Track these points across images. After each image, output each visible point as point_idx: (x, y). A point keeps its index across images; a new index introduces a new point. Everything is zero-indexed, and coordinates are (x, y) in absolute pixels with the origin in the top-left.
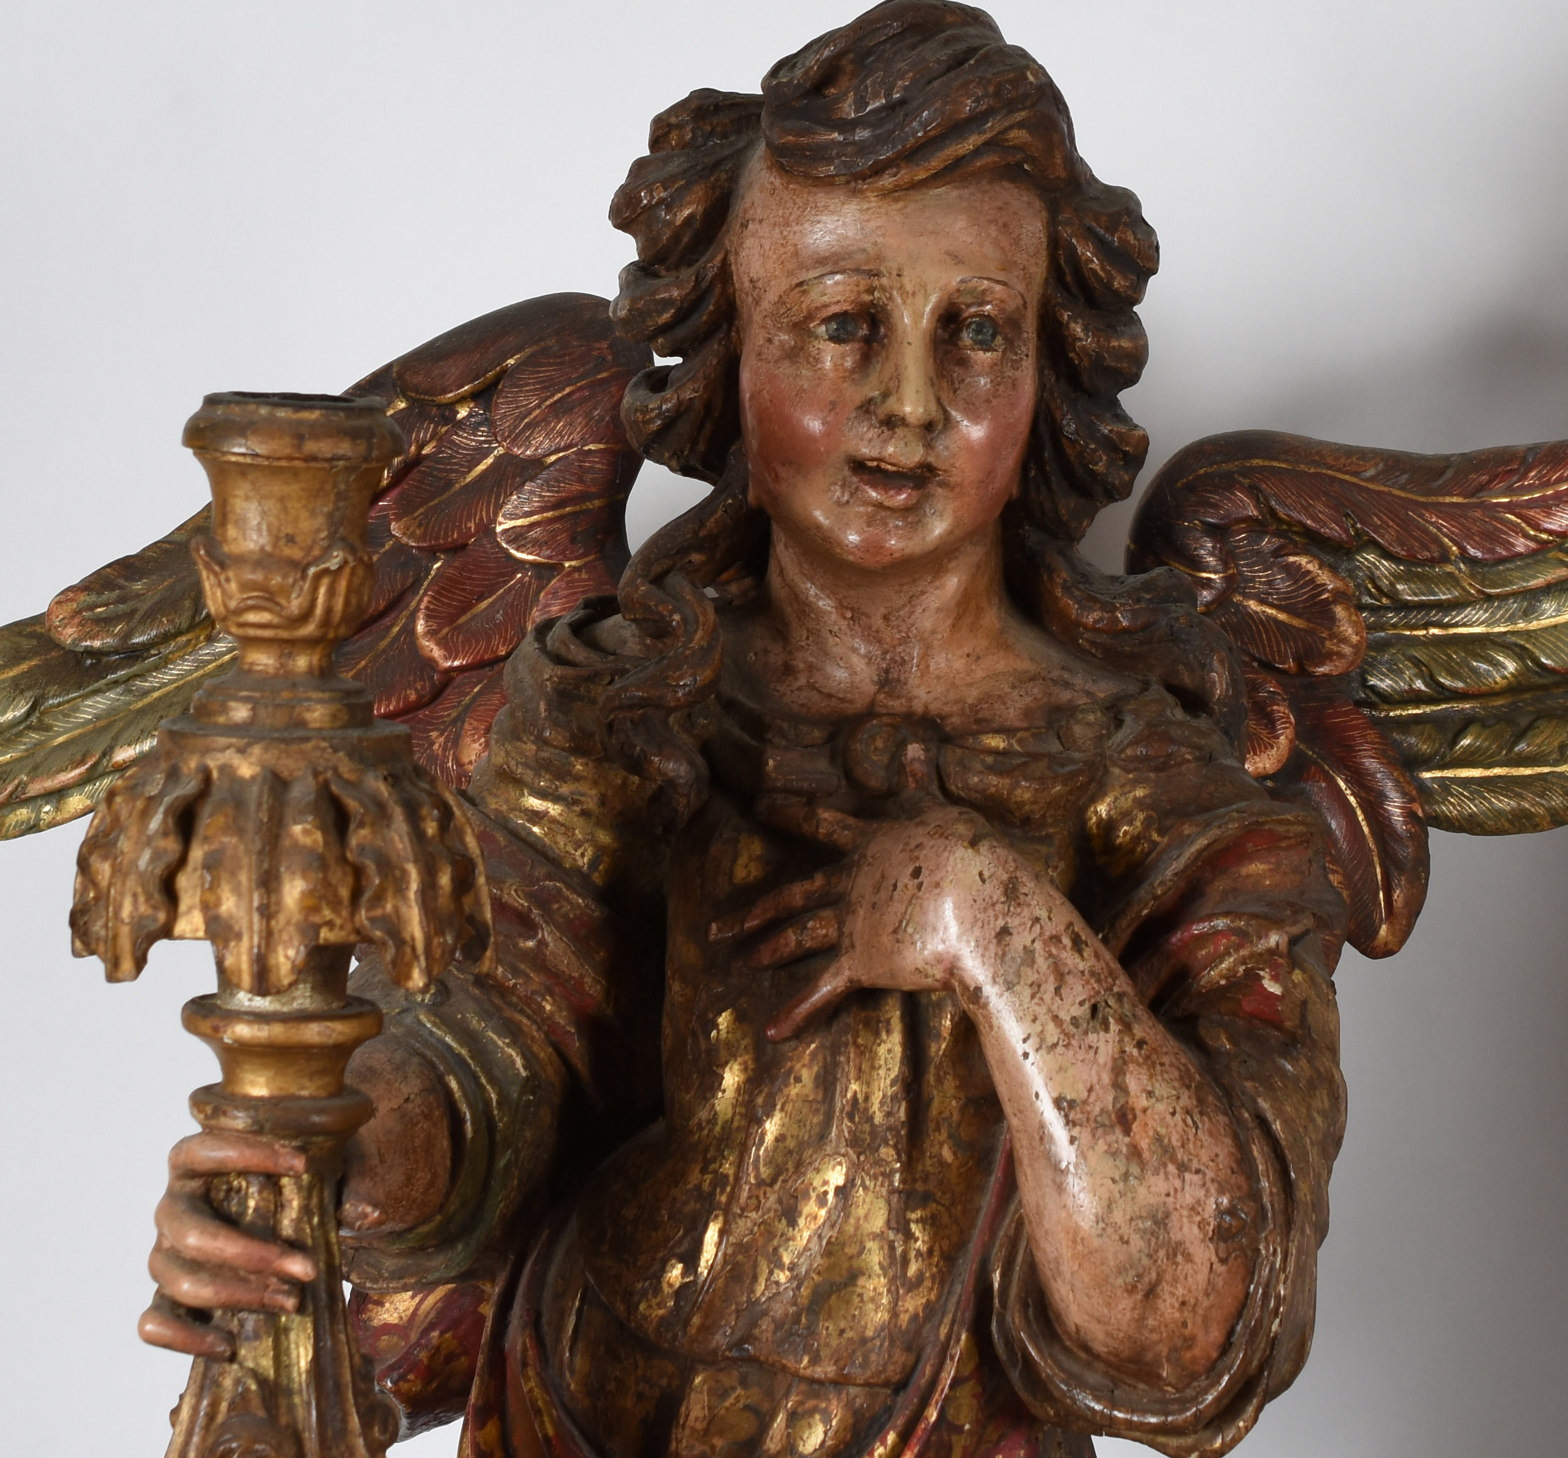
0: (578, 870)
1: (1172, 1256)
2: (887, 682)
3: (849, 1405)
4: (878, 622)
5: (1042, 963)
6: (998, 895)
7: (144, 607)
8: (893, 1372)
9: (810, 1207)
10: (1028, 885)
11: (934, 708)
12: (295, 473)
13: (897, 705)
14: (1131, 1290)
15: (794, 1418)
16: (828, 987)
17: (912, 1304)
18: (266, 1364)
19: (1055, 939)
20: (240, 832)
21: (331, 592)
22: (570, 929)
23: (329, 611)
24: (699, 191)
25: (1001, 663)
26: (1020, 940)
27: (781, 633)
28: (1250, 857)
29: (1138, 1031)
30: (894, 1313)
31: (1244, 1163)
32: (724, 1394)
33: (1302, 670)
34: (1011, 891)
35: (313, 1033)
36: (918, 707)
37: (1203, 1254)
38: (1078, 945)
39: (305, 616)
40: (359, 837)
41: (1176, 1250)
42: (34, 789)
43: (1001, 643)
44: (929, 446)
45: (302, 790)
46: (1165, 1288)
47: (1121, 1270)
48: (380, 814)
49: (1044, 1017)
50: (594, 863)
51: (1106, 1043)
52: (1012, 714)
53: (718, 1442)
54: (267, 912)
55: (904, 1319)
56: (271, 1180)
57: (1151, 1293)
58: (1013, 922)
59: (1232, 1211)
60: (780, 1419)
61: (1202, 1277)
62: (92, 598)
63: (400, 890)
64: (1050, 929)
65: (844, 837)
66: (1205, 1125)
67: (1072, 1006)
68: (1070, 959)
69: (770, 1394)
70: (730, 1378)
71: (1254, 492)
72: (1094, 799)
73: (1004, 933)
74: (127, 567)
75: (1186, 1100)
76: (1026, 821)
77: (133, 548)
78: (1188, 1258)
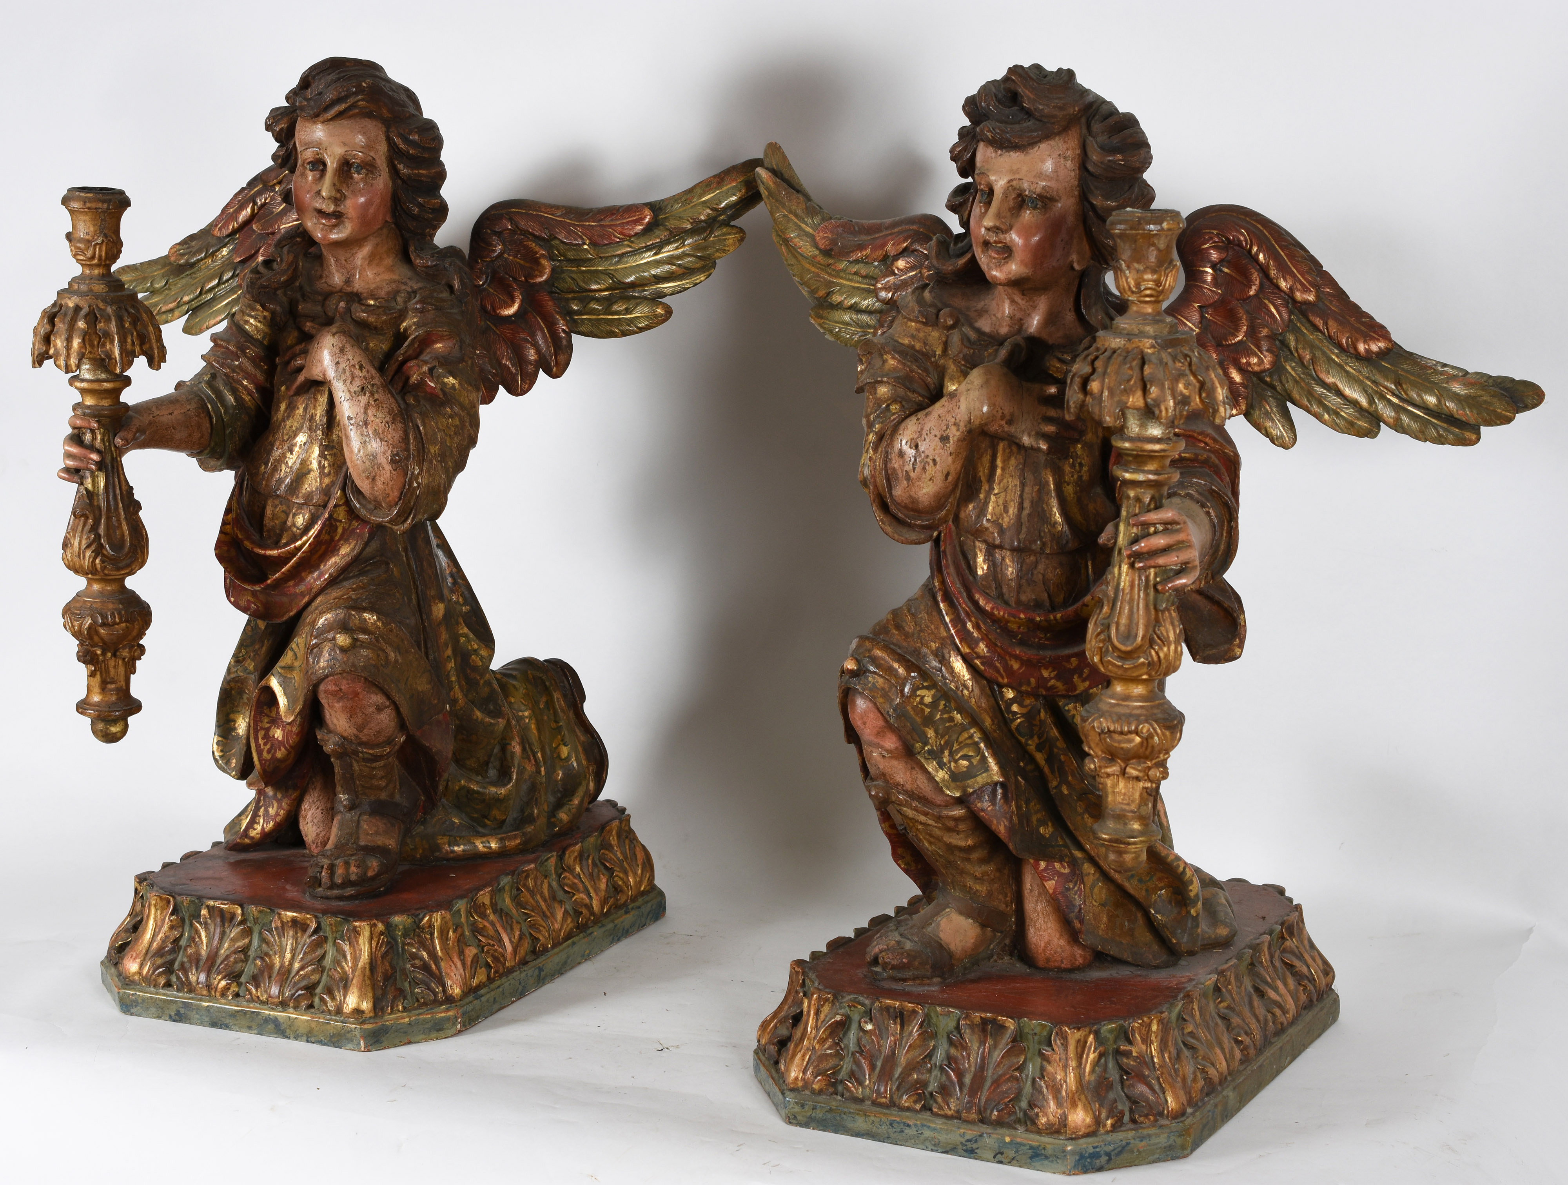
0: (257, 340)
1: (378, 468)
2: (348, 281)
3: (310, 511)
4: (344, 262)
5: (348, 373)
6: (337, 351)
8: (321, 502)
9: (296, 449)
10: (348, 348)
11: (360, 291)
13: (349, 289)
14: (368, 478)
15: (295, 515)
16: (301, 378)
17: (327, 481)
18: (90, 487)
19: (354, 366)
22: (252, 360)
25: (387, 276)
26: (343, 365)
27: (322, 265)
28: (437, 342)
29: (376, 396)
30: (321, 484)
32: (276, 507)
33: (526, 280)
34: (342, 350)
35: (107, 385)
36: (355, 290)
37: (388, 468)
38: (361, 368)
39: (93, 257)
40: (101, 325)
41: (380, 466)
43: (390, 269)
44: (336, 205)
45: (85, 310)
46: (378, 478)
47: (364, 472)
48: (108, 320)
49: (346, 391)
50: (264, 338)
51: (363, 400)
52: (382, 293)
53: (277, 522)
55: (324, 485)
56: (93, 431)
57: (374, 479)
58: (341, 360)
59: (397, 455)
60: (291, 516)
61: (388, 475)
63: (112, 342)
64: (352, 363)
65: (313, 332)
66: (392, 426)
67: (355, 388)
68: (357, 372)
69: (288, 507)
70: (277, 502)
71: (511, 220)
73: (338, 363)
74: (192, 237)
75: (388, 418)
77: (195, 231)
78: (384, 469)
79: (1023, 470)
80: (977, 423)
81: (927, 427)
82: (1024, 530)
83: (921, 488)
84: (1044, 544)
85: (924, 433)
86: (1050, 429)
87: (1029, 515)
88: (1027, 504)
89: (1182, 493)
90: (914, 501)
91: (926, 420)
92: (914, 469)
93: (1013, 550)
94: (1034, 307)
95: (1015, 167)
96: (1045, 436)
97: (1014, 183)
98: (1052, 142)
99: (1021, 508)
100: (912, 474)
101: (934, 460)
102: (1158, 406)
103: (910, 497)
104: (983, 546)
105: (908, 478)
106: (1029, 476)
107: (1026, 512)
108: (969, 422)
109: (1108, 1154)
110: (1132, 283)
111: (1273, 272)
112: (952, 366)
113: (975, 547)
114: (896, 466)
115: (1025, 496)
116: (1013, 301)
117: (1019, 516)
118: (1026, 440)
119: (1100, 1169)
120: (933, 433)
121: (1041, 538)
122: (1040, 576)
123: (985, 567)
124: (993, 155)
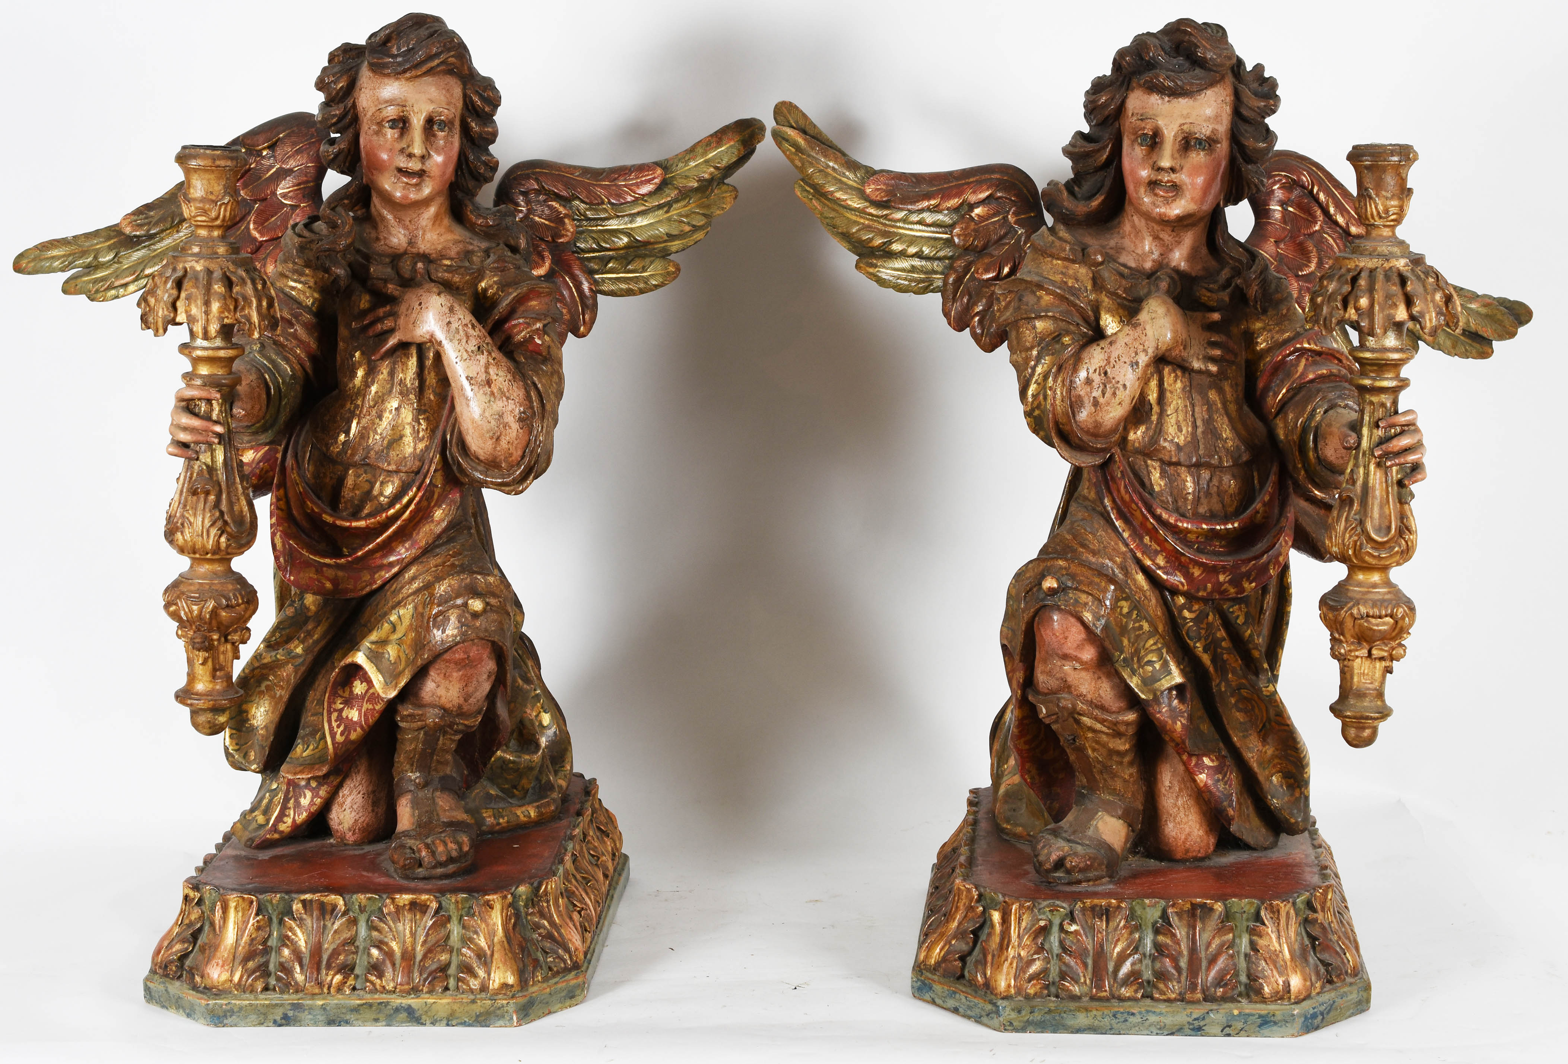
0: (307, 306)
1: (505, 427)
2: (411, 243)
3: (400, 479)
4: (408, 223)
5: (462, 333)
6: (447, 311)
7: (154, 220)
8: (415, 468)
9: (386, 415)
10: (457, 307)
11: (427, 251)
12: (213, 171)
13: (414, 250)
14: (492, 438)
15: (382, 483)
16: (392, 342)
17: (421, 446)
18: (209, 461)
19: (466, 325)
20: (197, 288)
21: (225, 210)
22: (305, 326)
23: (224, 216)
24: (345, 78)
25: (449, 237)
26: (454, 325)
27: (375, 227)
28: (532, 299)
29: (493, 355)
30: (415, 449)
31: (528, 397)
32: (359, 476)
33: (554, 241)
34: (451, 310)
35: (222, 353)
36: (421, 251)
37: (515, 426)
38: (473, 327)
39: (217, 218)
40: (236, 289)
41: (506, 425)
42: (117, 283)
43: (449, 230)
44: (423, 164)
45: (217, 274)
46: (503, 437)
47: (488, 432)
48: (243, 282)
49: (462, 350)
50: (313, 304)
51: (483, 359)
52: (453, 253)
53: (357, 492)
54: (207, 313)
55: (418, 451)
56: (209, 401)
57: (498, 439)
58: (452, 320)
59: (524, 412)
60: (378, 484)
61: (515, 434)
62: (136, 218)
63: (250, 307)
64: (464, 322)
65: (396, 293)
66: (515, 385)
67: (472, 346)
68: (471, 331)
69: (374, 476)
70: (361, 471)
71: (537, 180)
72: (480, 281)
73: (449, 323)
74: (148, 207)
75: (509, 377)
76: (458, 288)
77: (149, 200)
78: (510, 427)
79: (1190, 391)
80: (1164, 348)
81: (1114, 355)
82: (1202, 446)
83: (1108, 412)
84: (1220, 458)
85: (1112, 361)
86: (1217, 352)
87: (1203, 432)
88: (1199, 423)
89: (1342, 404)
90: (1098, 425)
91: (1113, 348)
92: (1104, 394)
93: (1189, 467)
94: (1179, 243)
95: (1185, 112)
96: (1213, 360)
97: (1185, 127)
98: (1215, 89)
99: (1195, 426)
100: (1101, 400)
101: (1124, 386)
102: (1423, 317)
103: (1096, 421)
104: (1156, 464)
105: (1096, 403)
106: (1197, 397)
107: (1200, 430)
108: (1157, 348)
109: (1322, 1014)
110: (1381, 208)
111: (1332, 210)
112: (1106, 300)
113: (1147, 466)
114: (1082, 393)
115: (1197, 415)
116: (1156, 238)
117: (1194, 434)
118: (1196, 365)
119: (1317, 1028)
120: (1122, 360)
121: (1217, 453)
122: (1215, 489)
123: (1162, 483)
124: (1160, 102)
